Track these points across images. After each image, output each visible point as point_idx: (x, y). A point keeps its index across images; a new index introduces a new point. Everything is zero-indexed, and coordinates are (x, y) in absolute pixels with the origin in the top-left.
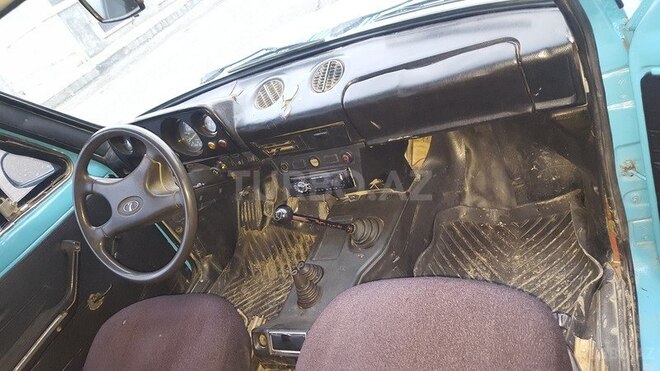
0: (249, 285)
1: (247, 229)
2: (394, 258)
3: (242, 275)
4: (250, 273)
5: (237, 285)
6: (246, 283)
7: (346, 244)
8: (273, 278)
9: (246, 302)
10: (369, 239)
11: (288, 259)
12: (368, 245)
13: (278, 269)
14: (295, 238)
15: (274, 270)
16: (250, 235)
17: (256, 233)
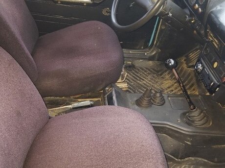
0: (154, 77)
1: (185, 60)
2: (188, 141)
3: (158, 72)
4: (161, 75)
5: (152, 72)
6: (155, 75)
7: (185, 111)
8: (162, 87)
9: (143, 80)
10: (193, 121)
11: (177, 90)
12: (189, 123)
13: (169, 88)
14: (193, 88)
15: (167, 86)
16: (182, 63)
17: (185, 66)
